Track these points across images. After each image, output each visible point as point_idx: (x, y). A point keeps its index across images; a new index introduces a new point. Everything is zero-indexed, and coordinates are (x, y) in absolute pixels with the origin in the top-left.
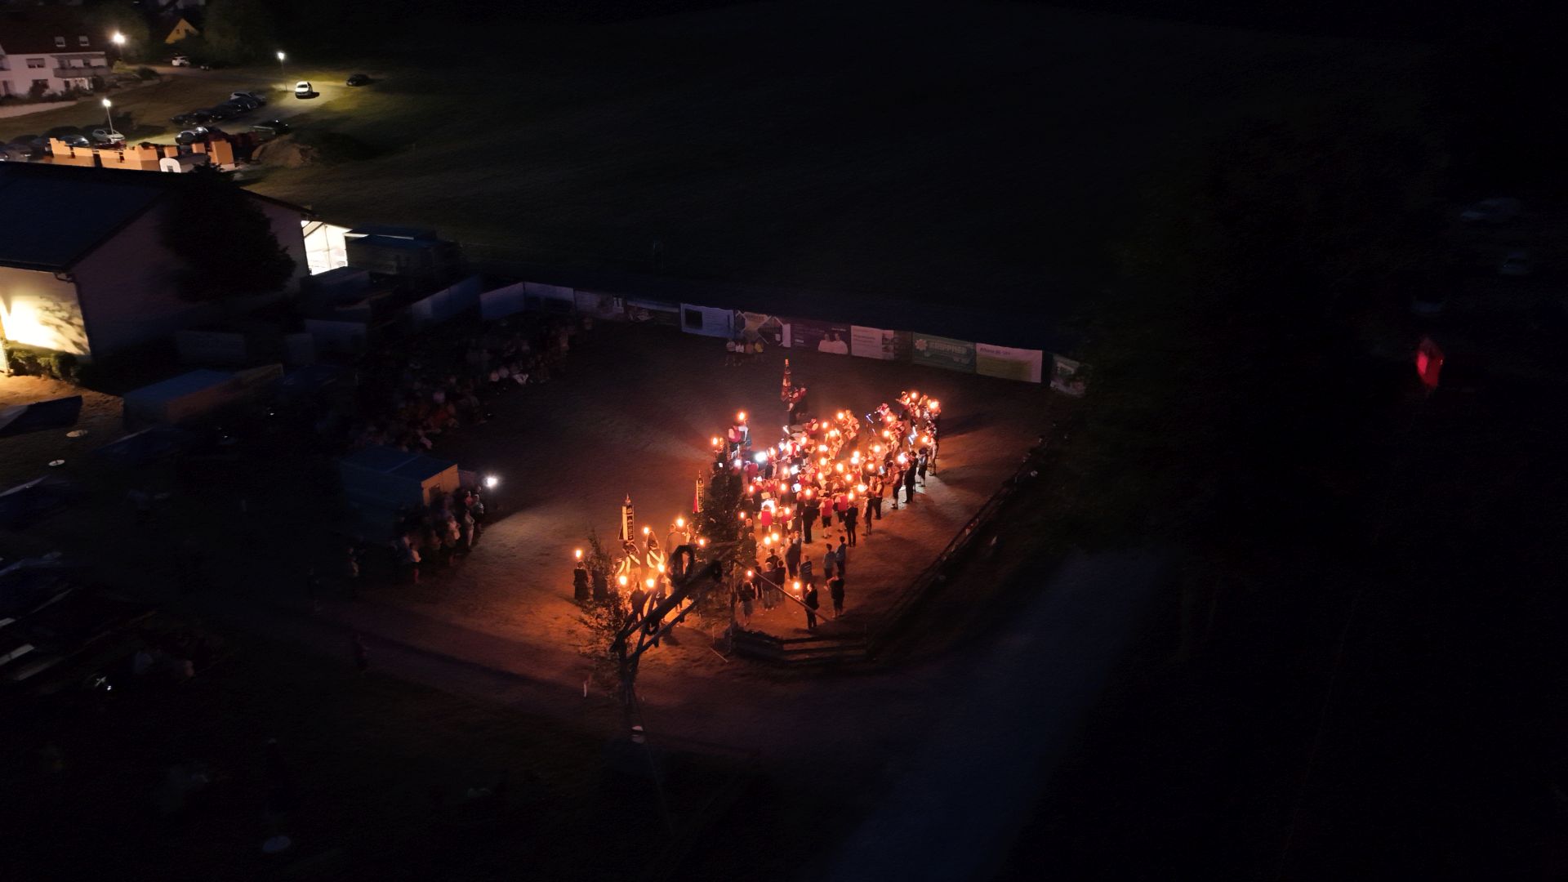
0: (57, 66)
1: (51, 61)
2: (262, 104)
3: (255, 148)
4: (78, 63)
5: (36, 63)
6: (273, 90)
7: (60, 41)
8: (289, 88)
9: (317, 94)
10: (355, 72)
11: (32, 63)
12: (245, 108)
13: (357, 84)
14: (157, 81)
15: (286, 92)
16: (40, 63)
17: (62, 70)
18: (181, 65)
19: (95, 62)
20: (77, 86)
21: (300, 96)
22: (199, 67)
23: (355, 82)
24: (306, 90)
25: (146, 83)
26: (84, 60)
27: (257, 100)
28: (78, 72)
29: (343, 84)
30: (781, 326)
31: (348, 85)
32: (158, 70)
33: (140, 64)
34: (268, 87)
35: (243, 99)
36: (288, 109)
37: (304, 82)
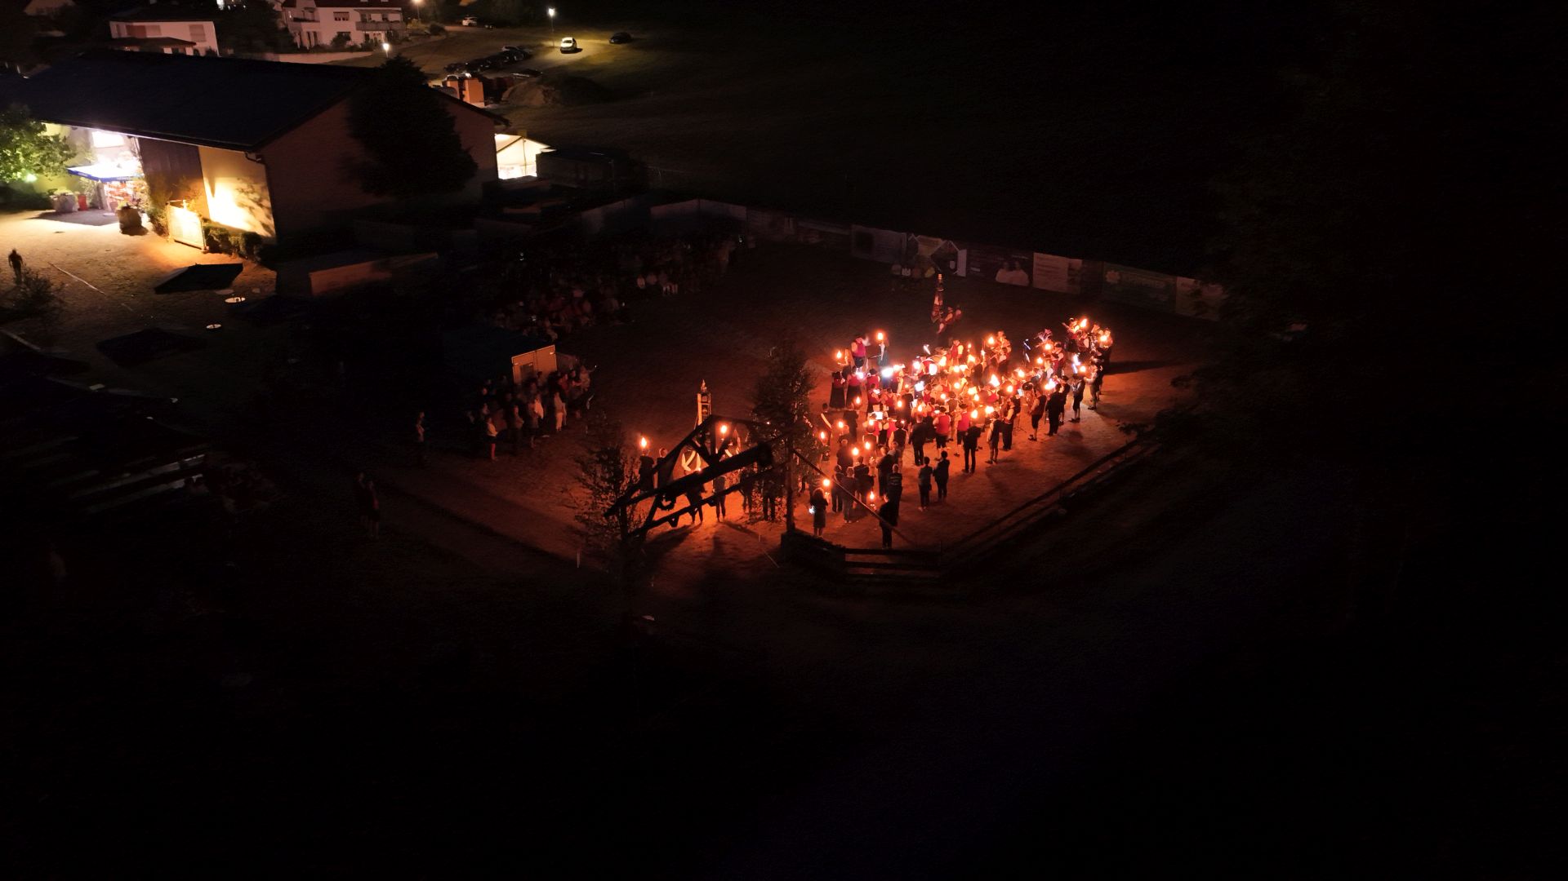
0: (359, 19)
1: (354, 14)
2: (528, 57)
4: (377, 17)
5: (341, 16)
6: (542, 46)
8: (556, 44)
9: (580, 50)
10: (612, 36)
11: (338, 16)
12: (512, 61)
13: (618, 43)
14: (444, 37)
15: (553, 47)
16: (345, 16)
17: (364, 23)
18: (470, 25)
19: (393, 17)
20: (372, 40)
21: (565, 51)
22: (484, 27)
23: (617, 40)
24: (570, 45)
25: (434, 38)
26: (383, 16)
27: (525, 54)
28: (376, 26)
29: (606, 42)
30: (957, 253)
31: (611, 43)
32: (448, 28)
33: (433, 22)
34: (537, 43)
35: (512, 52)
36: (550, 62)
37: (571, 39)
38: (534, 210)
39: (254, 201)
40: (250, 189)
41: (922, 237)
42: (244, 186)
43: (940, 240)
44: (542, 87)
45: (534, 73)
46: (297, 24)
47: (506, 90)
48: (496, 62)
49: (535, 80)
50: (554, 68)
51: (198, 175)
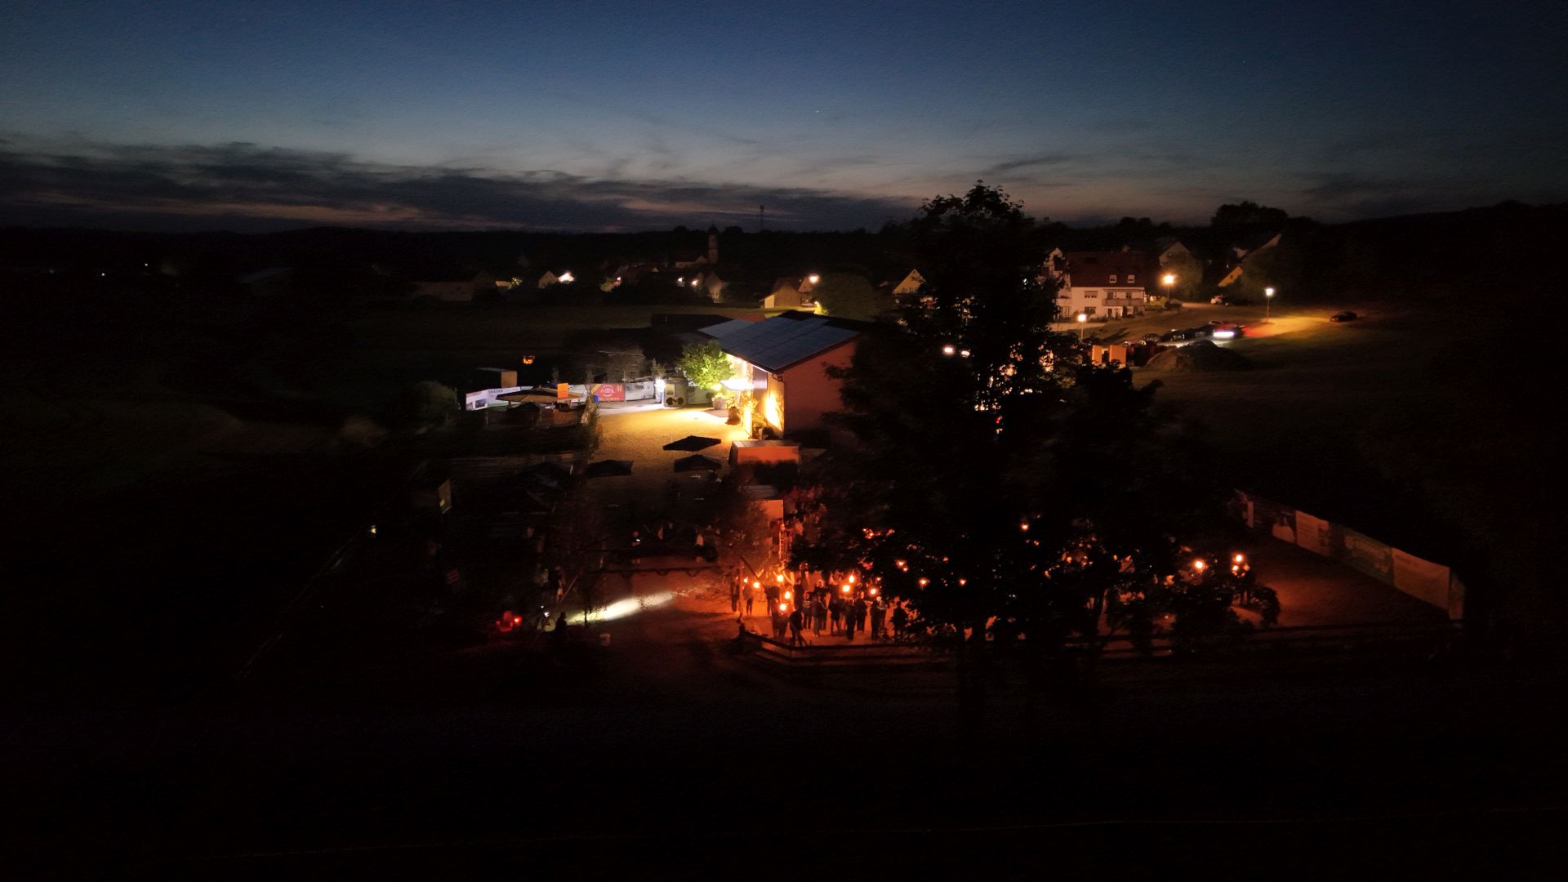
0: (1106, 296)
1: (1102, 292)
3: (1150, 357)
4: (1121, 295)
5: (1091, 294)
7: (1113, 278)
11: (1088, 294)
13: (1339, 321)
14: (1179, 312)
16: (1093, 294)
17: (1108, 300)
19: (1135, 295)
23: (1337, 319)
25: (1169, 313)
26: (1127, 294)
28: (1118, 302)
29: (1327, 320)
30: (1247, 504)
31: (1331, 321)
32: (1190, 305)
33: (1174, 300)
39: (779, 407)
44: (1179, 354)
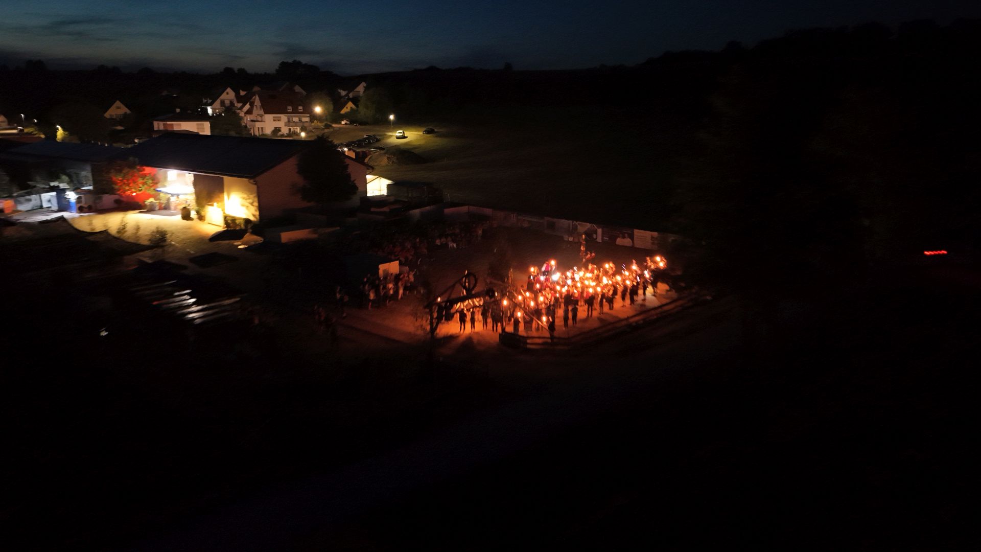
0: (286, 120)
1: (284, 118)
2: (378, 140)
4: (296, 119)
5: (277, 119)
6: (386, 135)
7: (290, 109)
8: (394, 134)
9: (407, 137)
10: (424, 129)
11: (275, 119)
12: (369, 142)
13: (428, 134)
14: (332, 130)
15: (392, 136)
16: (279, 119)
17: (289, 123)
18: (346, 124)
19: (304, 119)
20: (294, 131)
21: (398, 138)
22: (353, 125)
23: (427, 132)
24: (401, 134)
26: (299, 118)
27: (376, 138)
28: (296, 124)
29: (421, 133)
30: (597, 230)
31: (423, 133)
32: (334, 125)
33: (326, 122)
34: (384, 133)
35: (369, 137)
36: (390, 143)
37: (402, 131)
38: (386, 209)
39: (249, 203)
40: (248, 198)
41: (580, 223)
42: (245, 196)
43: (588, 224)
44: (387, 155)
45: (383, 149)
46: (253, 123)
47: (367, 157)
48: (360, 143)
49: (382, 152)
50: (393, 146)
51: (222, 191)
